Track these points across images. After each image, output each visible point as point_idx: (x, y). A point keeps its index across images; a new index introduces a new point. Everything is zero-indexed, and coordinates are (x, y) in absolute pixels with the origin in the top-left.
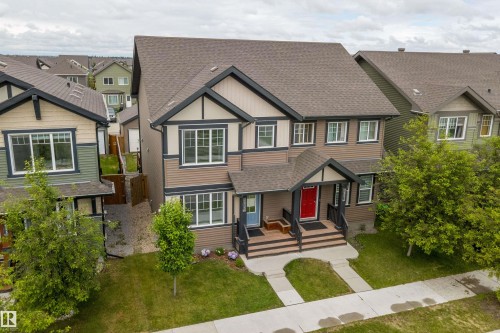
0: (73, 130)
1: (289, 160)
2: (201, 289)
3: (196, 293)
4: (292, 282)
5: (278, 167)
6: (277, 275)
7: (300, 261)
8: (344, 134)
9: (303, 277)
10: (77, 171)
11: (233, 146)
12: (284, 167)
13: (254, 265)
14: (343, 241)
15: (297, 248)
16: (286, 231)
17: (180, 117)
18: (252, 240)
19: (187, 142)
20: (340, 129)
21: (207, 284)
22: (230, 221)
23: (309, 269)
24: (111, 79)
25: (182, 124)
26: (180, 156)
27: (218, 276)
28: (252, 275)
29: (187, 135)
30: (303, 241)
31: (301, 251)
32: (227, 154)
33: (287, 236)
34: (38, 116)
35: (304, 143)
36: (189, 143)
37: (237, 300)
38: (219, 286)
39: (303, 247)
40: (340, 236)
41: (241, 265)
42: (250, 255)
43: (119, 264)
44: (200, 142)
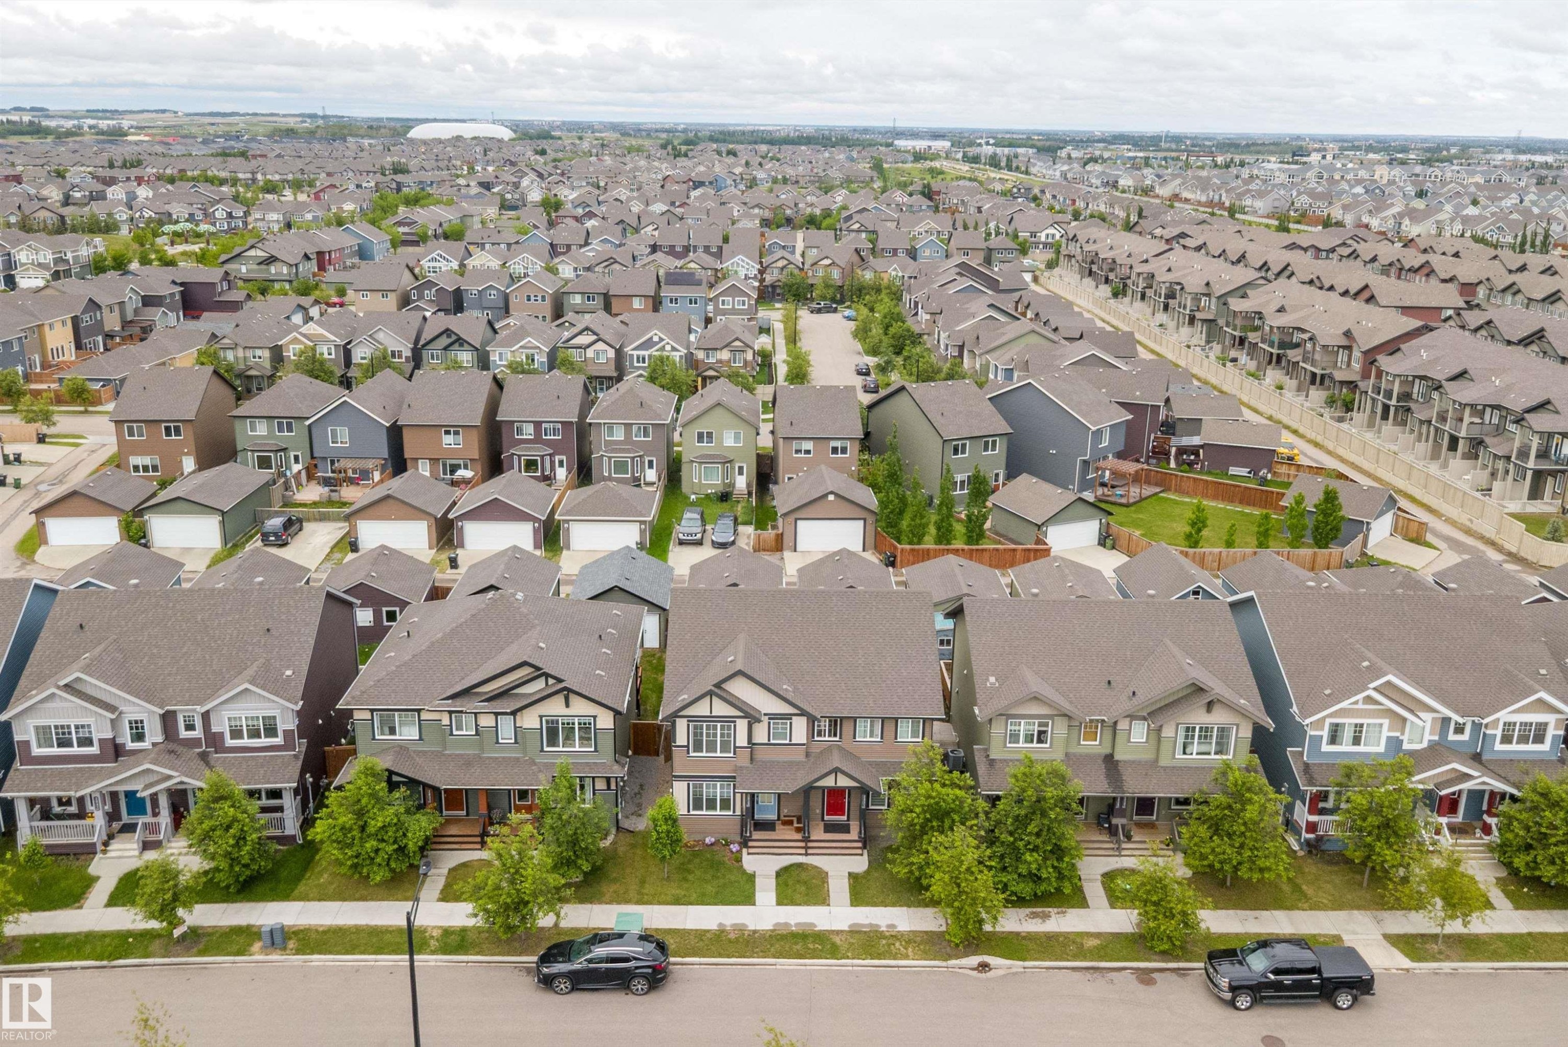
0: (595, 717)
1: (808, 755)
2: (690, 877)
3: (685, 879)
4: (778, 884)
5: (791, 764)
6: (767, 876)
7: (800, 865)
8: (878, 730)
9: (790, 883)
10: (596, 751)
11: (742, 740)
12: (798, 763)
13: (749, 862)
14: (859, 851)
15: (803, 851)
16: (798, 830)
17: (690, 711)
18: (757, 835)
19: (695, 734)
20: (872, 726)
21: (698, 873)
22: (738, 812)
23: (804, 876)
24: (710, 435)
25: (691, 719)
26: (688, 746)
27: (712, 867)
28: (744, 872)
29: (695, 727)
30: (810, 844)
31: (806, 854)
32: (735, 747)
33: (799, 836)
34: (567, 705)
35: (827, 738)
36: (698, 734)
37: (717, 893)
38: (708, 877)
39: (810, 851)
40: (860, 845)
41: (739, 860)
42: (751, 851)
43: (629, 839)
44: (708, 735)
